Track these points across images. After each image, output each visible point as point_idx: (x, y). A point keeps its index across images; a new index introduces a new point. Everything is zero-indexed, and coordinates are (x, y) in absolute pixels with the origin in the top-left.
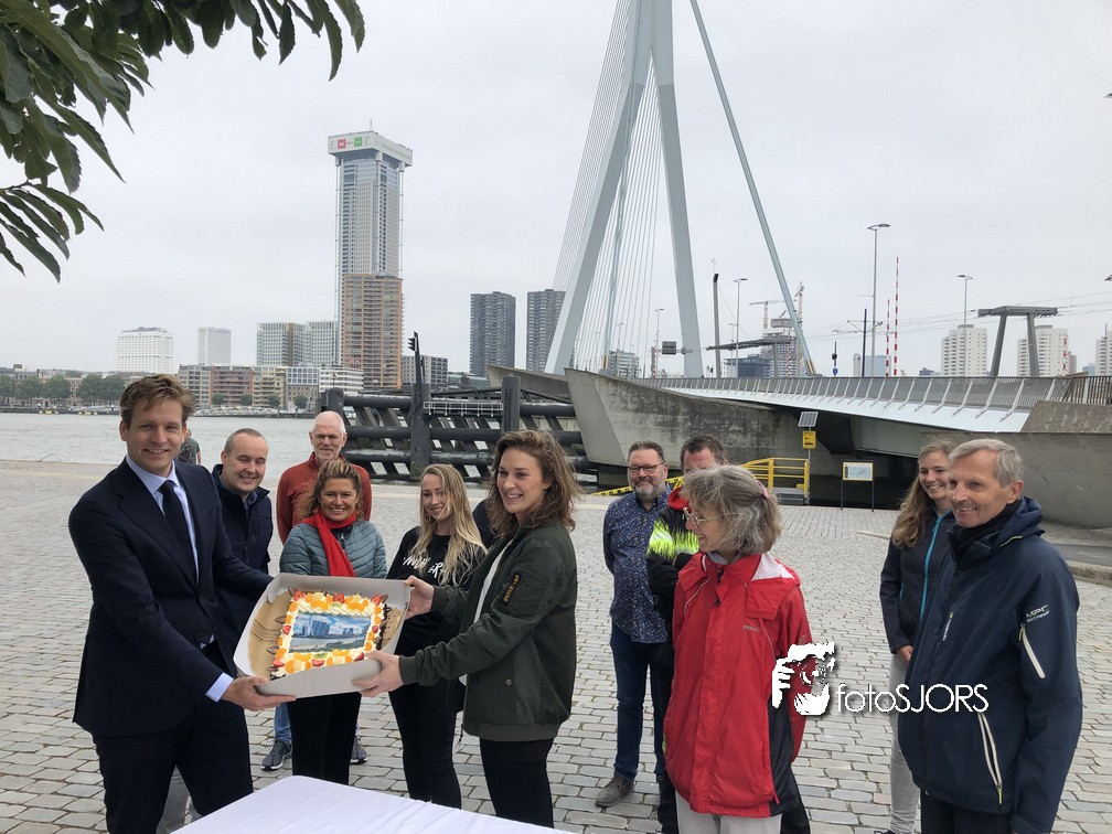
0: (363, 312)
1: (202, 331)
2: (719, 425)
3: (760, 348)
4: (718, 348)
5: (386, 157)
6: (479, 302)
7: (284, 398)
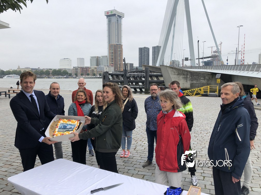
0: (114, 53)
1: (78, 59)
2: (198, 78)
3: (211, 58)
4: (199, 59)
5: (118, 16)
6: (141, 50)
7: (97, 74)
